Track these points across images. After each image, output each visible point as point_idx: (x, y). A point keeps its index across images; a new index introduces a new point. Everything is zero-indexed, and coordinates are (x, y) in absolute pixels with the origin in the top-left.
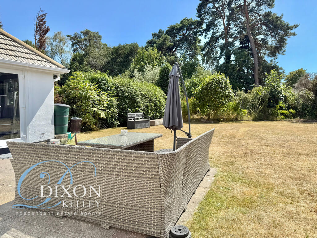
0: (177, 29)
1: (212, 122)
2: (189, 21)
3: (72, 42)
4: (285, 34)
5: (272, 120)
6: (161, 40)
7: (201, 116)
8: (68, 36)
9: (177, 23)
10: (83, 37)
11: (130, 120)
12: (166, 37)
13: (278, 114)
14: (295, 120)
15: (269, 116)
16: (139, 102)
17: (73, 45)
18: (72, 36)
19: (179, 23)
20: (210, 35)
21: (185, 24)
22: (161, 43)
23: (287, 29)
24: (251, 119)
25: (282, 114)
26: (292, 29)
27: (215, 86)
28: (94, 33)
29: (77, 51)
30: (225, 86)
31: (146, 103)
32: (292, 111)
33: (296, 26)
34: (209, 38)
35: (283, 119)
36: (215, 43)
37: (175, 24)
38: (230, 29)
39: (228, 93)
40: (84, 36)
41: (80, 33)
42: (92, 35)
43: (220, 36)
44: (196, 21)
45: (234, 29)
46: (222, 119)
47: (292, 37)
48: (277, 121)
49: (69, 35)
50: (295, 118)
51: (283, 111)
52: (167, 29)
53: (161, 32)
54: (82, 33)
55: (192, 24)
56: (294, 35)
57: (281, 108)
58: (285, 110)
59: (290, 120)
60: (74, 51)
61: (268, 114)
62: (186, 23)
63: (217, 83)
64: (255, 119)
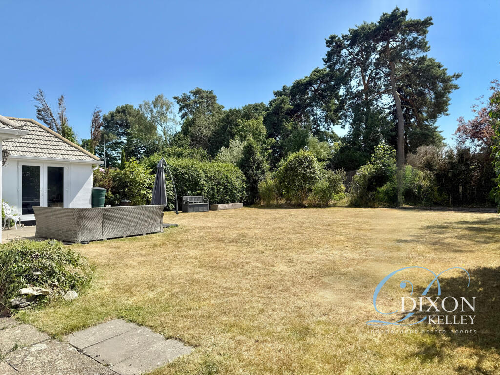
1: (292, 208)
3: (180, 105)
8: (175, 98)
9: (307, 76)
10: (193, 98)
11: (185, 203)
15: (368, 201)
16: (202, 185)
17: (180, 110)
18: (179, 98)
24: (346, 205)
26: (452, 80)
28: (207, 92)
29: (187, 116)
31: (212, 185)
33: (458, 76)
40: (195, 97)
41: (189, 94)
42: (205, 95)
47: (453, 91)
48: (378, 207)
49: (176, 96)
53: (284, 89)
54: (191, 93)
56: (456, 89)
60: (183, 116)
64: (351, 206)
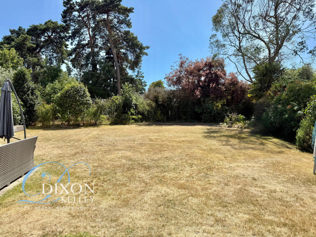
0: (40, 30)
1: (72, 128)
2: (54, 24)
4: (140, 52)
5: (125, 124)
6: (20, 39)
7: (62, 122)
9: (41, 23)
12: (27, 37)
13: (130, 119)
14: (142, 123)
15: (122, 120)
19: (43, 24)
20: (76, 42)
21: (49, 26)
22: (21, 42)
23: (141, 48)
24: (108, 124)
25: (133, 119)
26: (145, 49)
27: (74, 94)
30: (84, 94)
32: (140, 116)
33: (148, 48)
34: (75, 45)
35: (134, 123)
36: (83, 50)
37: (39, 24)
38: (95, 39)
39: (87, 100)
43: (87, 44)
44: (61, 25)
45: (100, 39)
46: (82, 125)
47: (145, 56)
48: (129, 124)
50: (142, 122)
51: (134, 117)
52: (29, 28)
53: (21, 30)
55: (58, 27)
56: (147, 55)
57: (132, 114)
58: (135, 115)
59: (139, 123)
61: (122, 119)
62: (51, 26)
63: (76, 91)
64: (112, 124)
